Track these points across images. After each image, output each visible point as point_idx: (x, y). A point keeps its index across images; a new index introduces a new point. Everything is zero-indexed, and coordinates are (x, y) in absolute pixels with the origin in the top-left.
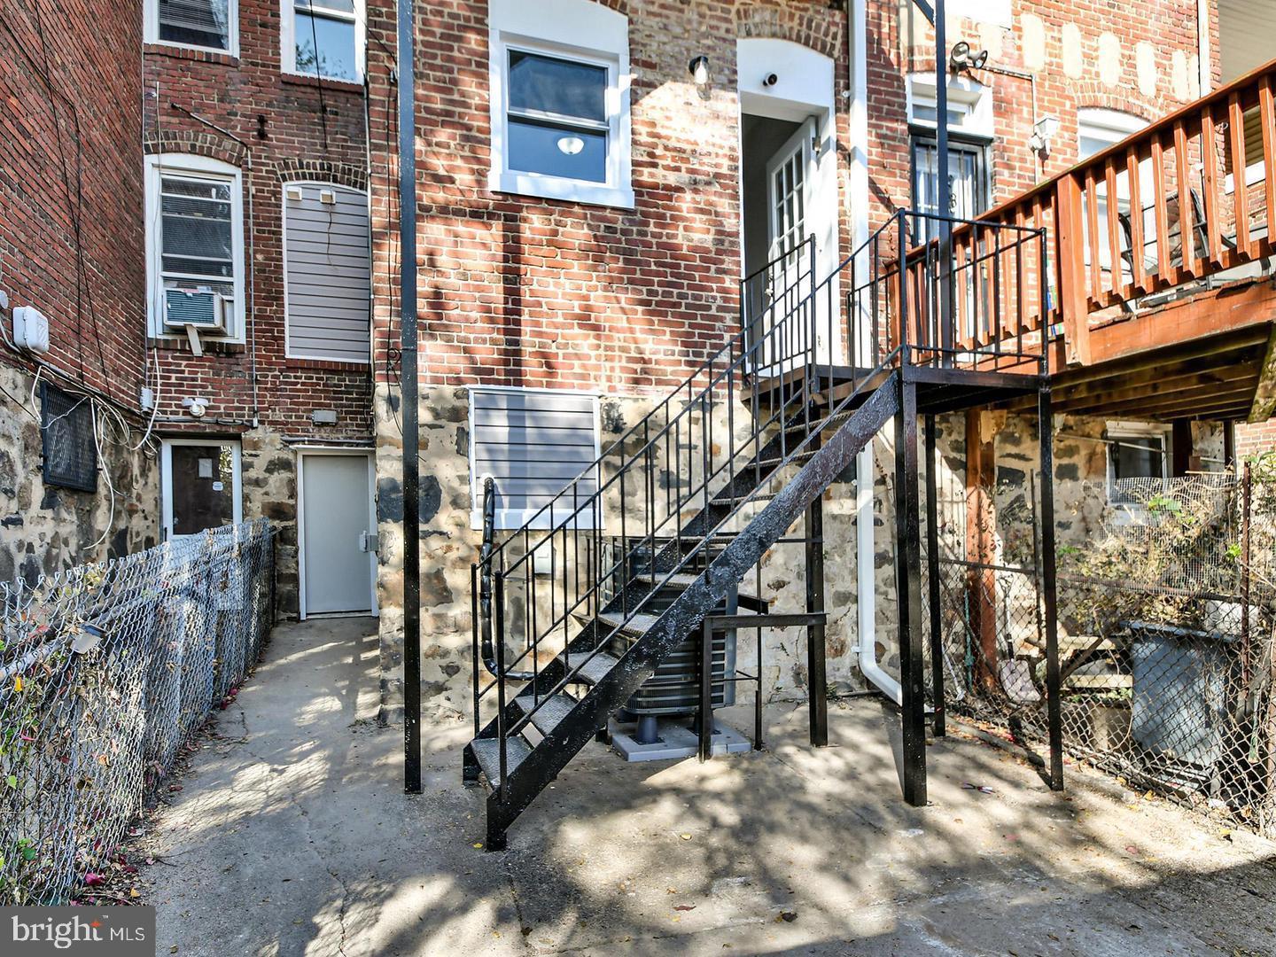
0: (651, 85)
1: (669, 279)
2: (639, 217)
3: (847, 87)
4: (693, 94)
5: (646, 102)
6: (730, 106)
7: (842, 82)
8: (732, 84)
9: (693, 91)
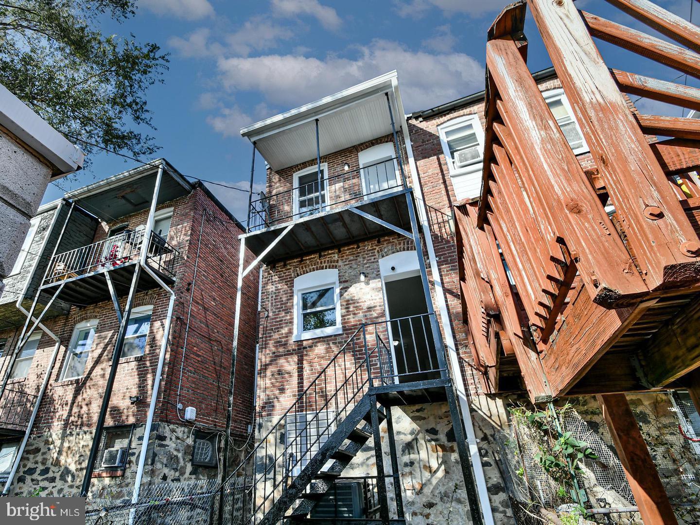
0: (347, 288)
1: (358, 356)
2: (345, 335)
3: (428, 258)
4: (362, 285)
5: (345, 295)
6: (378, 284)
7: (426, 257)
8: (378, 276)
9: (363, 284)
